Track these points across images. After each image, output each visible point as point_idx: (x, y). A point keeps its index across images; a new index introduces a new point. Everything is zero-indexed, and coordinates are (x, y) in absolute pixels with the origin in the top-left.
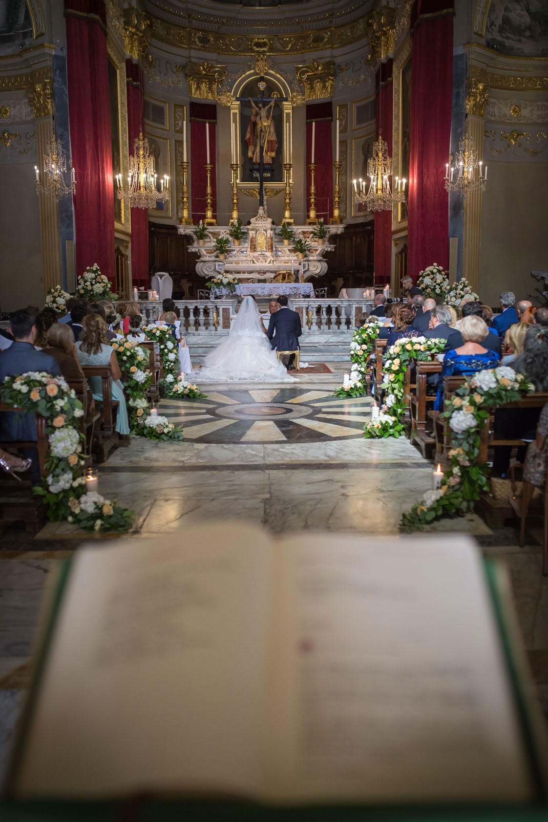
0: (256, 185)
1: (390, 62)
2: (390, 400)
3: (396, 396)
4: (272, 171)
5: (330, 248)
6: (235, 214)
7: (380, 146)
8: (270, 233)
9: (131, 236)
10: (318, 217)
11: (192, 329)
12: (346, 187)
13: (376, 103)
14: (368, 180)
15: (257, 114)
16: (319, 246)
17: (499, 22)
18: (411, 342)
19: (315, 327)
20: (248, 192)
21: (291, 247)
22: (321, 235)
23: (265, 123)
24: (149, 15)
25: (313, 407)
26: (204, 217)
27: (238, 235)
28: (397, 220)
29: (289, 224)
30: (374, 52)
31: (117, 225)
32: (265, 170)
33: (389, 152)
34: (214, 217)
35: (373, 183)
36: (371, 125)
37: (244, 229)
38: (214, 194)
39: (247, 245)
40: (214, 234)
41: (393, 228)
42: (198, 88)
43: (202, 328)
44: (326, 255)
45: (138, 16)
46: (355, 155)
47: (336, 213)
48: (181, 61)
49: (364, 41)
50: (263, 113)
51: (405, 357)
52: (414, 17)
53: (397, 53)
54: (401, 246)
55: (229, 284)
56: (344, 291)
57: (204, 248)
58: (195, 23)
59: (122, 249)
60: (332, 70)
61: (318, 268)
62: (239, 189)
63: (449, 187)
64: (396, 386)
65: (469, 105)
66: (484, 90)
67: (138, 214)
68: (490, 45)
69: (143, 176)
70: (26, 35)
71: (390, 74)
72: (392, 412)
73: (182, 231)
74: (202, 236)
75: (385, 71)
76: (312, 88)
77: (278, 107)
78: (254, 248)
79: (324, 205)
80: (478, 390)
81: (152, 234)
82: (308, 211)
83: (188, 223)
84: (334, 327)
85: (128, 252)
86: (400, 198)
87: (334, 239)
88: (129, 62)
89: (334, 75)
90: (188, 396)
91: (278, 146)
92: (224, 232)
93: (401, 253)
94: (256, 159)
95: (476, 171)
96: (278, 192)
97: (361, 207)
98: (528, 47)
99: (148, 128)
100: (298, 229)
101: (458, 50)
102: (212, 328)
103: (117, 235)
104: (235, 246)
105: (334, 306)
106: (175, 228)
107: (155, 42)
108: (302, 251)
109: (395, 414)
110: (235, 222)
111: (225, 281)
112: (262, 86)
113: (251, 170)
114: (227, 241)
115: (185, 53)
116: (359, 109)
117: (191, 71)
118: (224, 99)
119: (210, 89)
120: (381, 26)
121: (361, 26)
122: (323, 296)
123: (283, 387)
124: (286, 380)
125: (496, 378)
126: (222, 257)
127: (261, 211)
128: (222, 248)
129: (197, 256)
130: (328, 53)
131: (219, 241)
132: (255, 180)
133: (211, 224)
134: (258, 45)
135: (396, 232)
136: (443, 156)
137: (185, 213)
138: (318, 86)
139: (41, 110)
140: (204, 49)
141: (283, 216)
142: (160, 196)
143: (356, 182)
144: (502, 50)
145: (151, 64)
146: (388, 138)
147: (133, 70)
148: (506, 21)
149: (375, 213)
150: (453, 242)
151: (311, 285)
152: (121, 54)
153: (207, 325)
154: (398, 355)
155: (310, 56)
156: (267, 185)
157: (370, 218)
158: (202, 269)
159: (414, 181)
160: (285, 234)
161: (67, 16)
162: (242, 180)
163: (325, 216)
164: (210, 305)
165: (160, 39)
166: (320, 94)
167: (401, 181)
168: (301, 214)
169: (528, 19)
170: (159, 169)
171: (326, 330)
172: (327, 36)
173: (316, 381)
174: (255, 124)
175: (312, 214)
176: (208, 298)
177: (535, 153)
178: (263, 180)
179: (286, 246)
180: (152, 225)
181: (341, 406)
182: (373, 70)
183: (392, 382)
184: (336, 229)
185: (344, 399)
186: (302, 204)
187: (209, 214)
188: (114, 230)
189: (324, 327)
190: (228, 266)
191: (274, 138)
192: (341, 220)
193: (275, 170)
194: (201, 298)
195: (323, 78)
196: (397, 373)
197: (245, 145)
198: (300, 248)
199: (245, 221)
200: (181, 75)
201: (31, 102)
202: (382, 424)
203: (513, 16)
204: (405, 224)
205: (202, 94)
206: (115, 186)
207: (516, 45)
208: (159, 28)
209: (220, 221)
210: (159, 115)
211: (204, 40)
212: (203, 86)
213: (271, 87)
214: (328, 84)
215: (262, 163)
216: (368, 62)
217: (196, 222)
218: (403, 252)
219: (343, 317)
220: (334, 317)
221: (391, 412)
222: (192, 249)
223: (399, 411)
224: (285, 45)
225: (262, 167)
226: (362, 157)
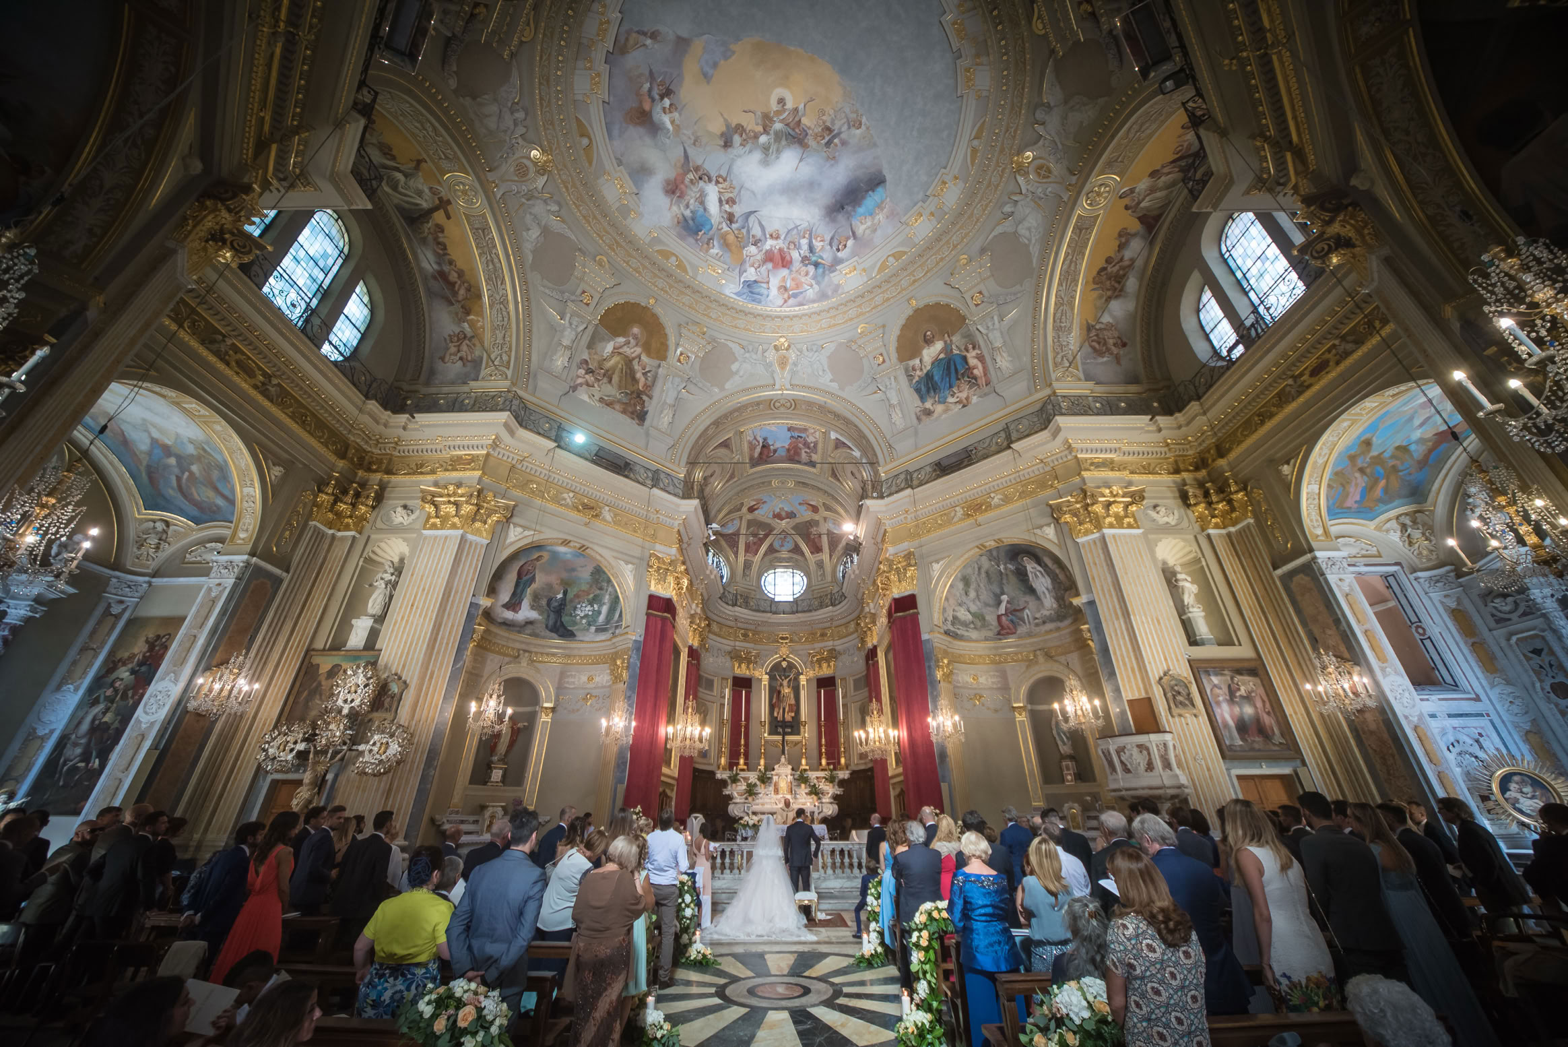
0: (780, 738)
1: (875, 647)
2: (922, 988)
3: (929, 983)
4: (792, 727)
5: (839, 791)
6: (762, 762)
7: (874, 704)
8: (790, 778)
9: (677, 780)
10: (828, 764)
11: (718, 873)
12: (848, 738)
13: (867, 676)
14: (867, 733)
15: (781, 685)
16: (830, 790)
17: (950, 618)
18: (937, 908)
19: (830, 871)
20: (773, 743)
21: (807, 790)
22: (831, 780)
23: (786, 690)
24: (707, 618)
25: (832, 984)
26: (738, 764)
27: (765, 779)
28: (893, 768)
29: (805, 770)
30: (863, 641)
31: (665, 770)
32: (787, 727)
33: (881, 711)
34: (745, 764)
35: (871, 736)
36: (864, 692)
37: (769, 774)
38: (747, 745)
39: (772, 788)
40: (746, 779)
41: (890, 774)
42: (740, 666)
43: (727, 871)
44: (836, 798)
45: (700, 619)
46: (854, 715)
47: (843, 761)
48: (729, 648)
49: (855, 635)
50: (785, 683)
51: (933, 928)
52: (890, 615)
53: (880, 641)
54: (898, 790)
55: (754, 825)
56: (854, 832)
57: (736, 791)
58: (739, 625)
59: (668, 791)
60: (833, 655)
61: (830, 810)
62: (766, 742)
63: (934, 739)
64: (927, 967)
65: (939, 675)
66: (949, 664)
67: (685, 761)
68: (947, 633)
69: (689, 729)
70: (617, 627)
71: (876, 655)
72: (923, 1006)
73: (719, 776)
74: (735, 780)
75: (872, 653)
76: (820, 667)
77: (796, 679)
78: (777, 791)
79: (833, 756)
80: (1067, 1021)
81: (695, 778)
82: (820, 759)
83: (724, 769)
84: (848, 870)
85: (673, 795)
86: (893, 750)
87: (842, 783)
88: (690, 648)
89: (836, 658)
90: (700, 963)
91: (796, 708)
92: (753, 777)
93: (899, 795)
94: (780, 718)
95: (955, 725)
96: (796, 743)
97: (863, 756)
98: (974, 634)
99: (700, 695)
100: (813, 775)
101: (925, 637)
102: (736, 871)
103: (663, 778)
104: (761, 789)
105: (846, 849)
106: (713, 773)
107: (711, 636)
108: (816, 794)
109: (929, 1009)
110: (762, 768)
111: (751, 823)
112: (784, 664)
113: (777, 726)
114: (755, 785)
115: (732, 643)
116: (855, 681)
117: (735, 656)
118: (757, 674)
119: (748, 667)
120: (866, 624)
121: (852, 625)
122: (836, 839)
123: (800, 948)
124: (803, 939)
125: (1086, 999)
126: (750, 799)
127: (783, 760)
128: (751, 791)
129: (730, 798)
130: (831, 643)
131: (749, 785)
132: (778, 734)
133: (743, 770)
134: (782, 638)
135: (894, 777)
136: (925, 712)
137: (723, 761)
138: (825, 665)
139: (617, 678)
140: (744, 641)
141: (800, 763)
142: (701, 746)
143: (858, 734)
144: (956, 636)
145: (707, 650)
146: (879, 700)
147: (693, 653)
148: (955, 618)
149: (875, 761)
150: (944, 787)
151: (824, 826)
152: (684, 641)
153: (731, 869)
154: (926, 926)
155: (818, 645)
156: (788, 738)
157: (870, 765)
158: (734, 810)
159: (904, 734)
160: (802, 779)
161: (648, 615)
162: (770, 734)
163: (834, 764)
164: (735, 848)
165: (715, 634)
166: (826, 671)
167: (893, 733)
168: (815, 761)
169: (970, 617)
170: (703, 723)
171: (841, 875)
172: (829, 632)
173: (834, 940)
174: (779, 692)
175: (824, 762)
176: (735, 840)
177: (996, 711)
178: (784, 734)
179: (803, 789)
180: (696, 770)
181: (862, 983)
182: (863, 654)
183: (922, 963)
184: (843, 775)
185: (864, 970)
186: (815, 753)
187: (742, 761)
188: (661, 774)
189: (838, 871)
190: (756, 808)
191: (793, 702)
192: (847, 766)
193: (794, 726)
194: (729, 840)
195: (827, 660)
196: (926, 950)
197: (772, 707)
198: (815, 792)
199: (769, 768)
200: (728, 658)
201: (612, 673)
202: (916, 1026)
203: (959, 615)
204: (900, 770)
205: (742, 671)
206: (667, 739)
207: (966, 634)
208: (715, 627)
209: (750, 767)
210: (710, 685)
211: (745, 635)
212: (743, 665)
213: (791, 666)
214: (832, 664)
215: (784, 721)
216: (859, 649)
217: (731, 769)
218: (901, 796)
219: (855, 861)
220: (847, 860)
221: (926, 1006)
222: (726, 792)
223: (935, 1004)
224: (800, 639)
225: (784, 724)
226: (859, 716)
